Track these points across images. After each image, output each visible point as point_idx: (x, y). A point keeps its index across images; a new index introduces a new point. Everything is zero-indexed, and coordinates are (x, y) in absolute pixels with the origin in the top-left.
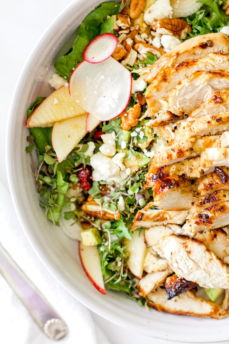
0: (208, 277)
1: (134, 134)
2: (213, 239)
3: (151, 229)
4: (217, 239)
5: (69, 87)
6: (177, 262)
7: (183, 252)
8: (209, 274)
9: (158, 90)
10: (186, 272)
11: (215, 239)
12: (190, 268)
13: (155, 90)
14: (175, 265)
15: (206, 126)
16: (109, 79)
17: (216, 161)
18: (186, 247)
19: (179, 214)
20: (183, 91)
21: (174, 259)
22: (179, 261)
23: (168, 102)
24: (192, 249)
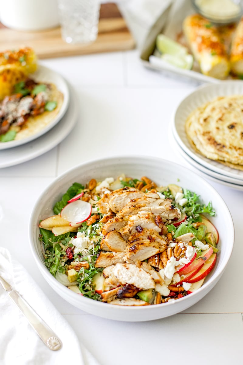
0: (140, 280)
1: (93, 226)
2: (141, 266)
3: (106, 268)
4: (143, 266)
5: (61, 215)
6: (121, 275)
7: (124, 269)
8: (141, 279)
9: (104, 202)
10: (127, 279)
11: (142, 266)
12: (129, 276)
13: (102, 201)
14: (121, 277)
15: (129, 209)
16: (80, 209)
17: (136, 221)
18: (126, 266)
19: (120, 253)
20: (115, 199)
21: (120, 273)
22: (122, 274)
23: (109, 203)
24: (129, 267)
